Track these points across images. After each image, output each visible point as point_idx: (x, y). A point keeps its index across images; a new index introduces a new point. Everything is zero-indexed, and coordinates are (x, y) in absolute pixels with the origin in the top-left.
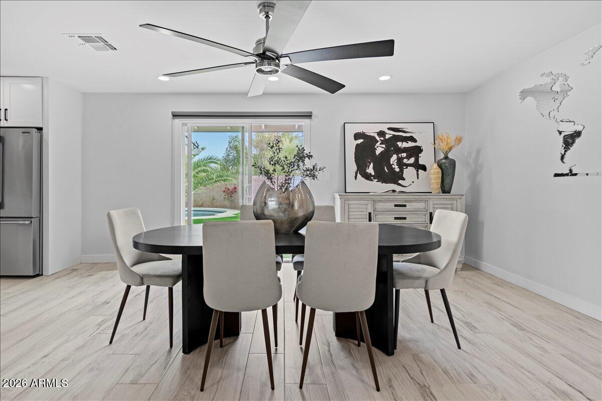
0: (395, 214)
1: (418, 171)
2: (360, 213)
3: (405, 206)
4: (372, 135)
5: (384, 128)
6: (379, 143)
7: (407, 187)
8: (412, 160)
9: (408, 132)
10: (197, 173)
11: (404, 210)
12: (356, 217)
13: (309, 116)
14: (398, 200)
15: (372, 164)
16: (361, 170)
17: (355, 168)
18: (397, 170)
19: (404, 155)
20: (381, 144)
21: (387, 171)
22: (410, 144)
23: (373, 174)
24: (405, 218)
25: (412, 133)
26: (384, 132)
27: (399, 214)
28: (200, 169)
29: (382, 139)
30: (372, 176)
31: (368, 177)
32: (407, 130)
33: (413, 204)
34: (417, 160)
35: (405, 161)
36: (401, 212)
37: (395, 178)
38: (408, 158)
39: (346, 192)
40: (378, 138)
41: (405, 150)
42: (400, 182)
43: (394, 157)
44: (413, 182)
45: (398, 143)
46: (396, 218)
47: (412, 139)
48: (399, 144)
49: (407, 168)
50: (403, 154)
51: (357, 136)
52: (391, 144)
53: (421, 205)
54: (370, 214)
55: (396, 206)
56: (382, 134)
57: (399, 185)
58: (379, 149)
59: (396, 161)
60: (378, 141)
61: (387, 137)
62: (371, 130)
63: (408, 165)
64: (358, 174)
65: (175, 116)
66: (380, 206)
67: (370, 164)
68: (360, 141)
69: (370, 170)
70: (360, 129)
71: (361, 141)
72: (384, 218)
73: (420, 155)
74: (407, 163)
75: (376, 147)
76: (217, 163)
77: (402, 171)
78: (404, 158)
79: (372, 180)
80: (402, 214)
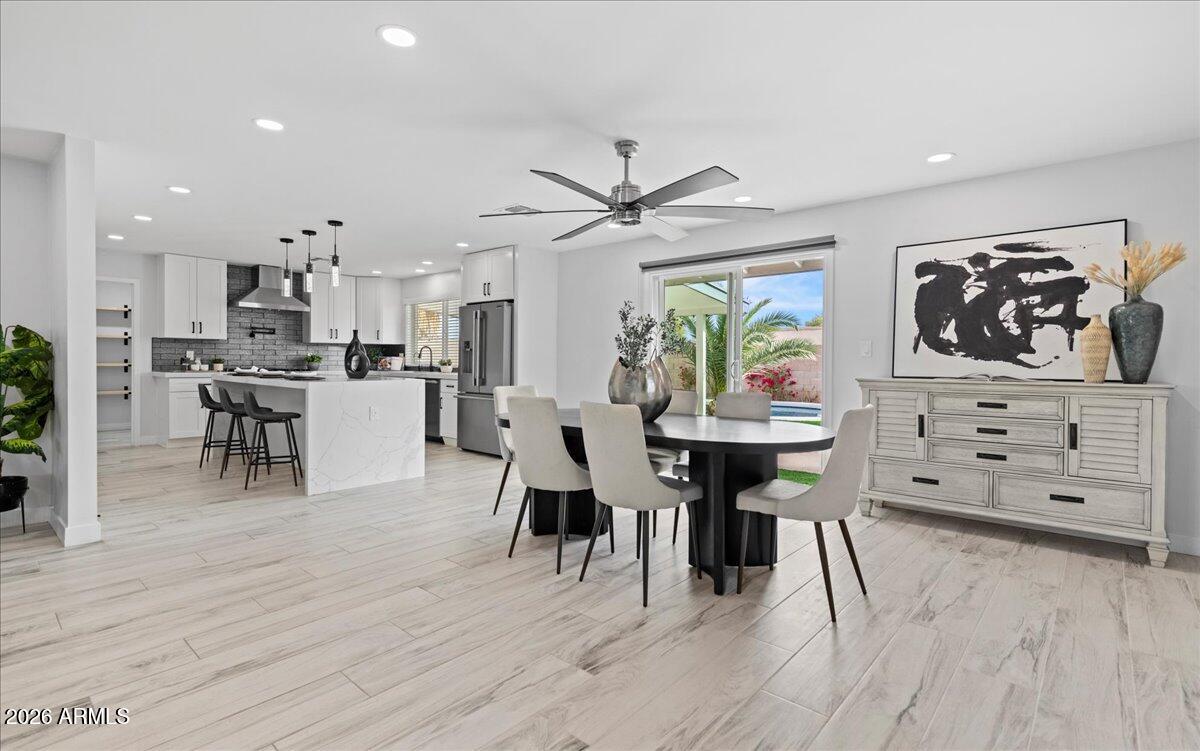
0: (979, 422)
1: (1071, 333)
2: (901, 415)
3: (1003, 406)
4: (957, 263)
5: (987, 247)
6: (973, 278)
7: (1039, 367)
8: (1057, 310)
9: (1049, 249)
10: (749, 342)
11: (1001, 415)
12: (895, 421)
13: (830, 243)
14: (984, 394)
15: (953, 322)
16: (929, 334)
17: (916, 331)
18: (1015, 331)
19: (1037, 299)
20: (976, 280)
21: (989, 335)
22: (1054, 275)
23: (955, 340)
24: (1004, 432)
25: (1061, 249)
26: (986, 255)
27: (987, 423)
28: (752, 335)
29: (981, 269)
30: (953, 345)
31: (943, 347)
32: (1045, 246)
33: (1024, 403)
34: (1071, 308)
35: (1037, 312)
36: (993, 418)
37: (1011, 348)
38: (1046, 304)
39: (893, 377)
40: (970, 269)
41: (1038, 288)
42: (1022, 356)
43: (1010, 305)
44: (1057, 358)
45: (1020, 275)
46: (980, 430)
47: (1061, 264)
48: (1024, 277)
49: (1041, 327)
50: (1031, 298)
51: (922, 270)
52: (1004, 279)
53: (1049, 408)
54: (921, 418)
55: (980, 405)
56: (980, 259)
57: (1020, 363)
58: (972, 291)
59: (1013, 313)
60: (969, 276)
61: (993, 264)
62: (955, 255)
63: (1042, 322)
64: (922, 342)
65: (645, 268)
66: (942, 404)
67: (949, 321)
68: (929, 278)
69: (950, 333)
70: (928, 255)
71: (932, 277)
72: (953, 427)
73: (1080, 297)
74: (1041, 316)
75: (964, 287)
76: (790, 325)
77: (1027, 334)
78: (1035, 306)
79: (951, 354)
80: (996, 423)
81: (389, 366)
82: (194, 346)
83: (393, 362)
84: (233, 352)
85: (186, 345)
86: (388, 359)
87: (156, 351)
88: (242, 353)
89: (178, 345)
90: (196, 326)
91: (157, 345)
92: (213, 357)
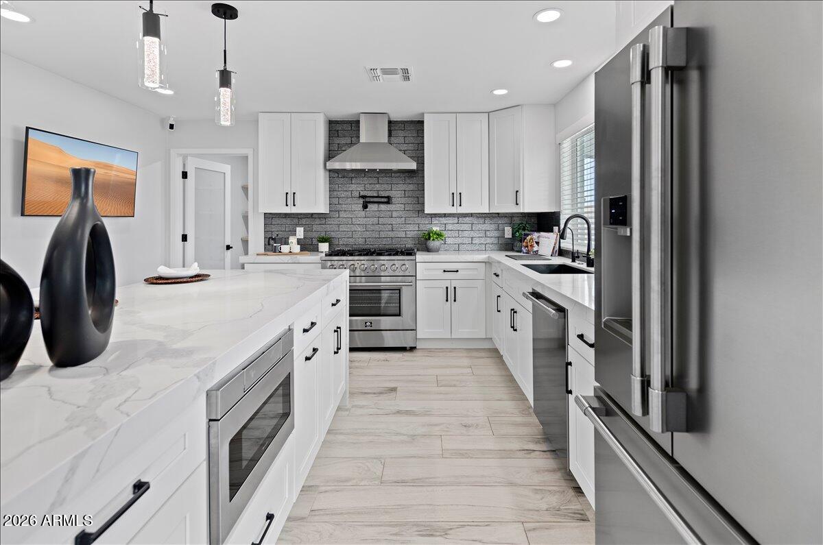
81: (535, 248)
82: (304, 221)
83: (542, 241)
84: (343, 228)
85: (296, 221)
86: (535, 235)
87: (268, 229)
88: (354, 228)
89: (288, 221)
90: (290, 198)
91: (269, 221)
92: (323, 235)
